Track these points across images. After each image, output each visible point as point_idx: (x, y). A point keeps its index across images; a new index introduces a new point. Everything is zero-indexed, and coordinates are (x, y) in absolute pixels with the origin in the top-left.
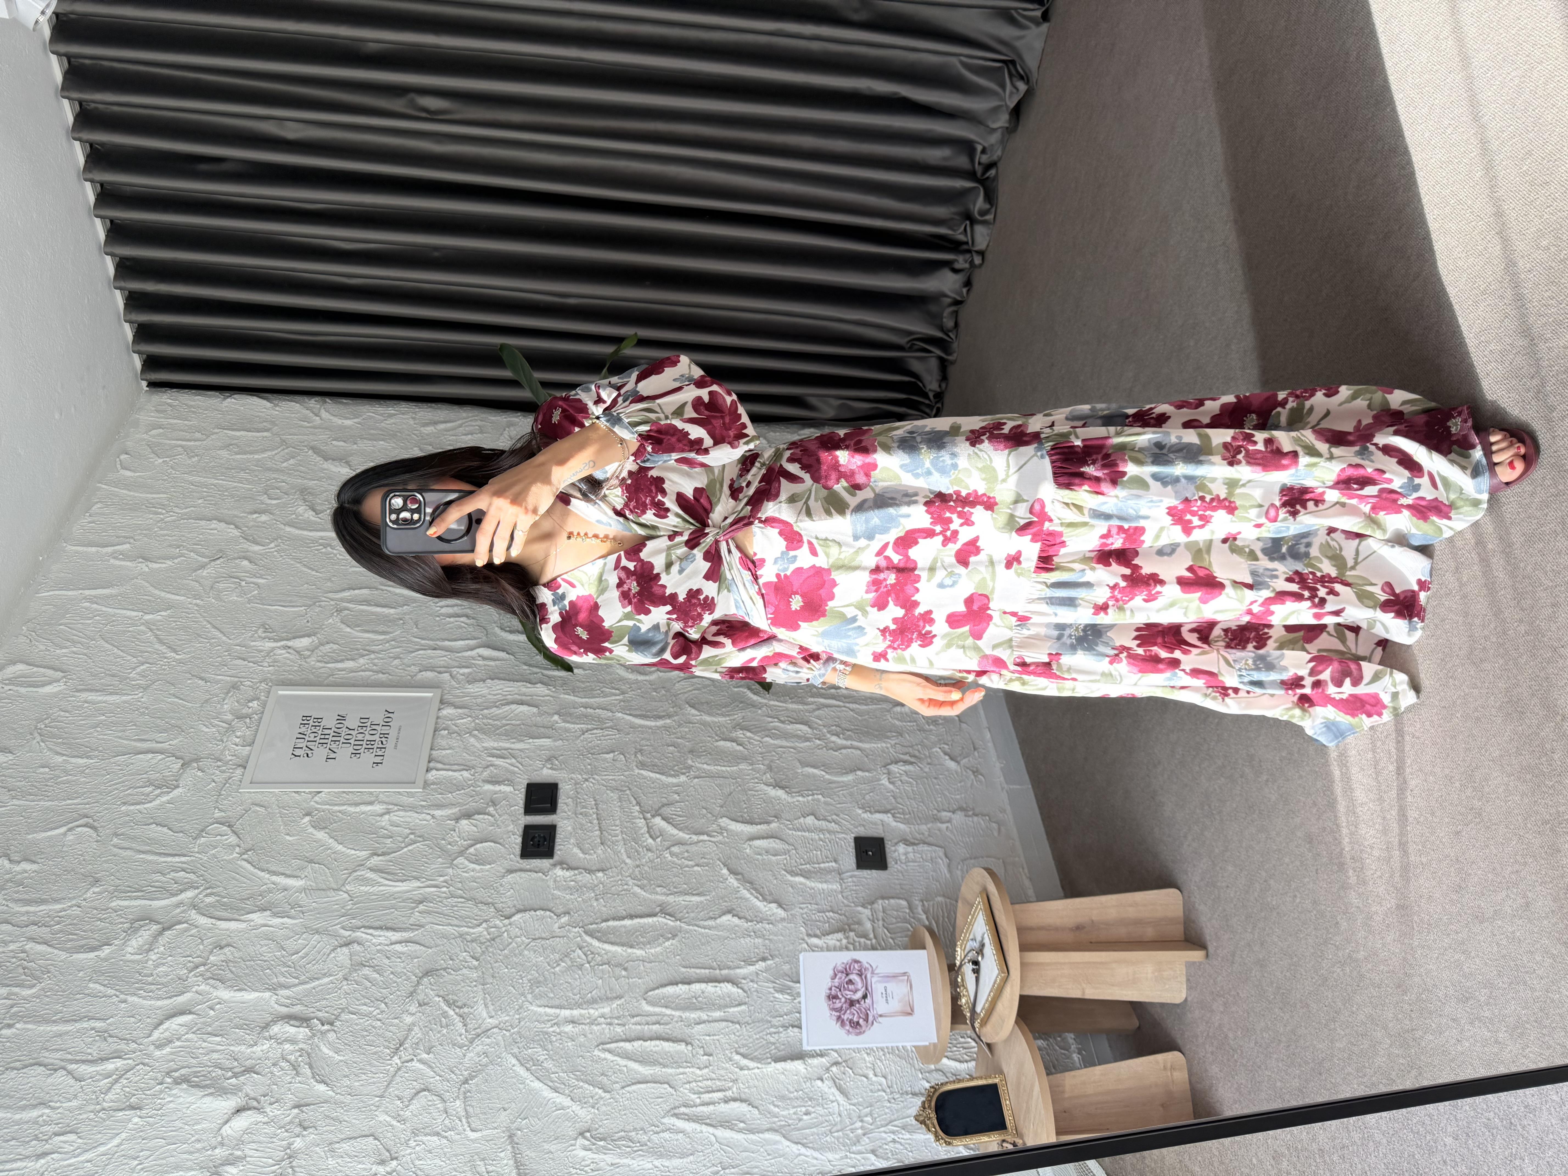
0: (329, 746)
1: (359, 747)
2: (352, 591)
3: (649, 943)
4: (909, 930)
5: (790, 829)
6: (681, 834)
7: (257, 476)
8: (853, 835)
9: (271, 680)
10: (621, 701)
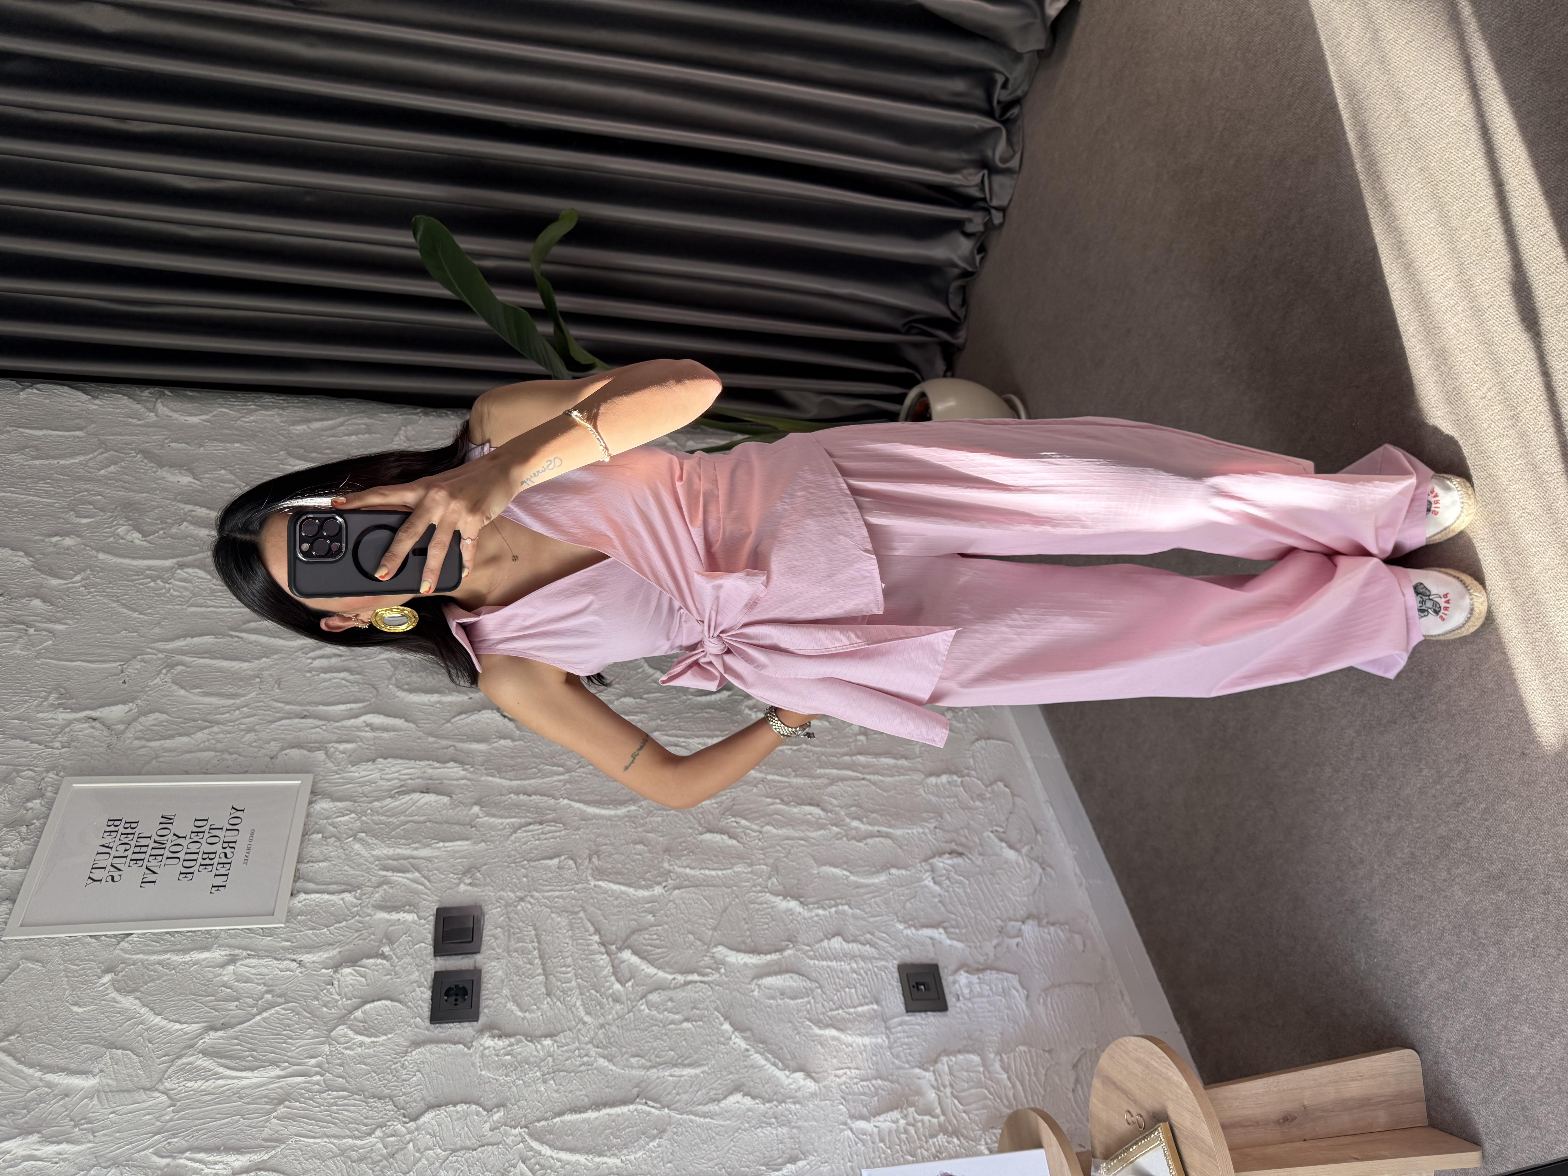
0: (146, 863)
1: (193, 863)
2: (189, 639)
3: (626, 1146)
4: (986, 1098)
5: (811, 959)
6: (661, 974)
7: (61, 487)
8: (896, 962)
9: (64, 768)
10: (566, 782)
